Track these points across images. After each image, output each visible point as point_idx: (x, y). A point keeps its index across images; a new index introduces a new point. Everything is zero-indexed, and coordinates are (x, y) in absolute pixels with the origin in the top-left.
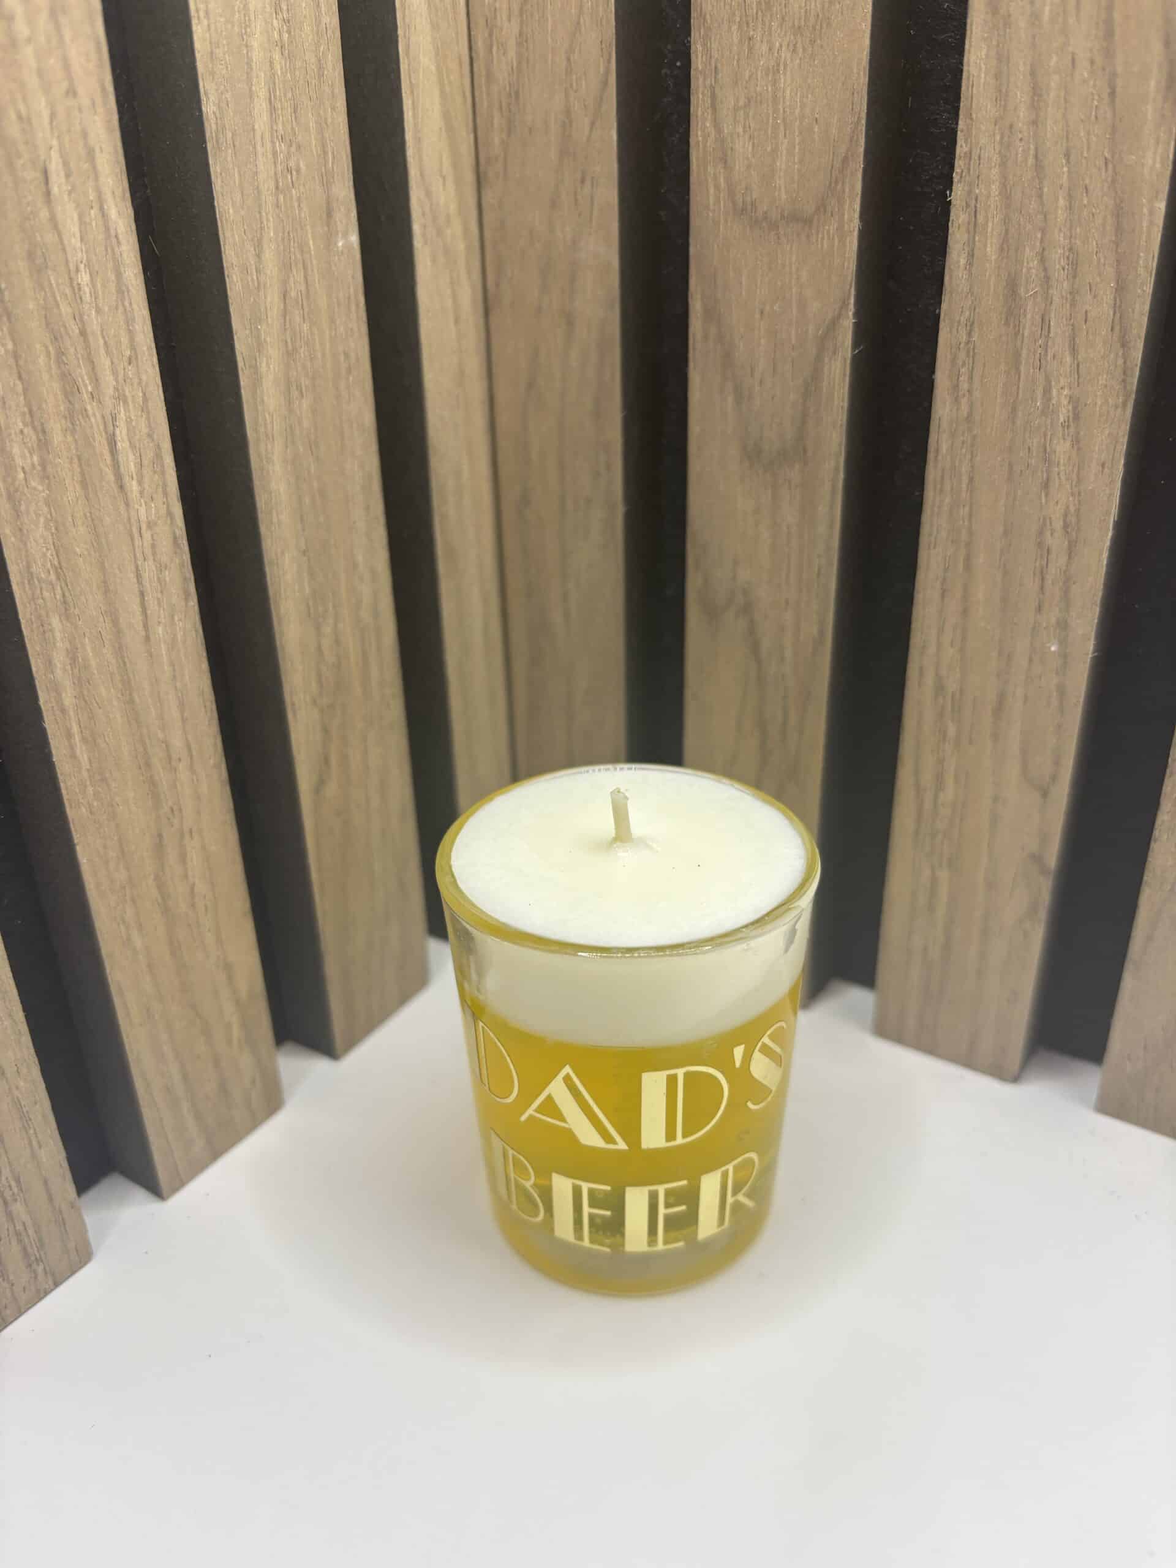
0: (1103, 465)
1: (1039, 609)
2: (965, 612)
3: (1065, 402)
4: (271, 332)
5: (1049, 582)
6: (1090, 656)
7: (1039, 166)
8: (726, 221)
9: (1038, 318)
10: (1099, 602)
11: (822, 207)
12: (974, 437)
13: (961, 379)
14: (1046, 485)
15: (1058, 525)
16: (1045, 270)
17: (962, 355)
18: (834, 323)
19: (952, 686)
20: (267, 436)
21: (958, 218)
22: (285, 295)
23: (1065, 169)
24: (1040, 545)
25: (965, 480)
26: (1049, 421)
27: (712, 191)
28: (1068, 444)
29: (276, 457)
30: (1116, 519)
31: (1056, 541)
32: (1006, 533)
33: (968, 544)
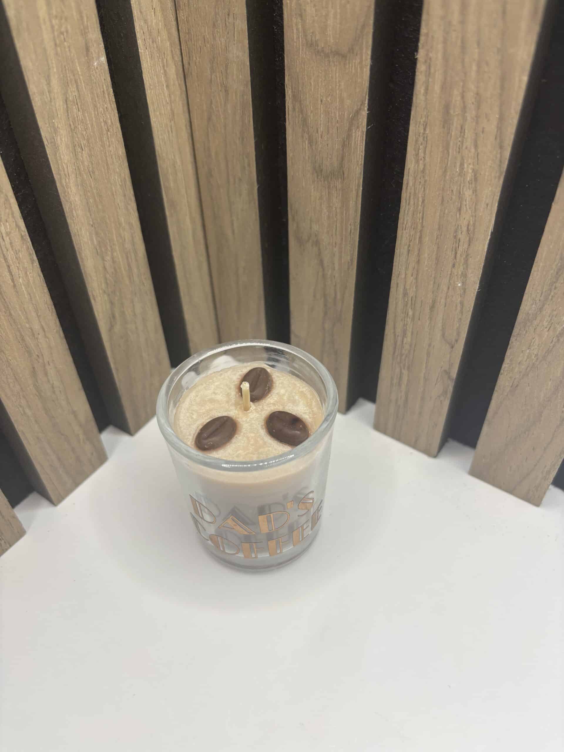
0: (487, 205)
1: (454, 266)
2: (418, 262)
3: (470, 171)
4: (61, 123)
5: (458, 255)
6: (477, 291)
7: (463, 47)
8: (302, 50)
9: (459, 127)
10: (482, 268)
11: (351, 50)
12: (425, 181)
13: (420, 151)
14: (460, 210)
15: (465, 229)
16: (464, 102)
17: (421, 139)
18: (358, 112)
19: (411, 294)
20: (65, 175)
21: (421, 68)
22: (66, 101)
23: (477, 51)
24: (455, 237)
25: (421, 199)
26: (462, 179)
27: (295, 31)
28: (471, 191)
29: (72, 185)
30: (492, 231)
31: (463, 237)
32: (439, 229)
33: (421, 231)
